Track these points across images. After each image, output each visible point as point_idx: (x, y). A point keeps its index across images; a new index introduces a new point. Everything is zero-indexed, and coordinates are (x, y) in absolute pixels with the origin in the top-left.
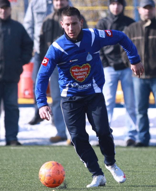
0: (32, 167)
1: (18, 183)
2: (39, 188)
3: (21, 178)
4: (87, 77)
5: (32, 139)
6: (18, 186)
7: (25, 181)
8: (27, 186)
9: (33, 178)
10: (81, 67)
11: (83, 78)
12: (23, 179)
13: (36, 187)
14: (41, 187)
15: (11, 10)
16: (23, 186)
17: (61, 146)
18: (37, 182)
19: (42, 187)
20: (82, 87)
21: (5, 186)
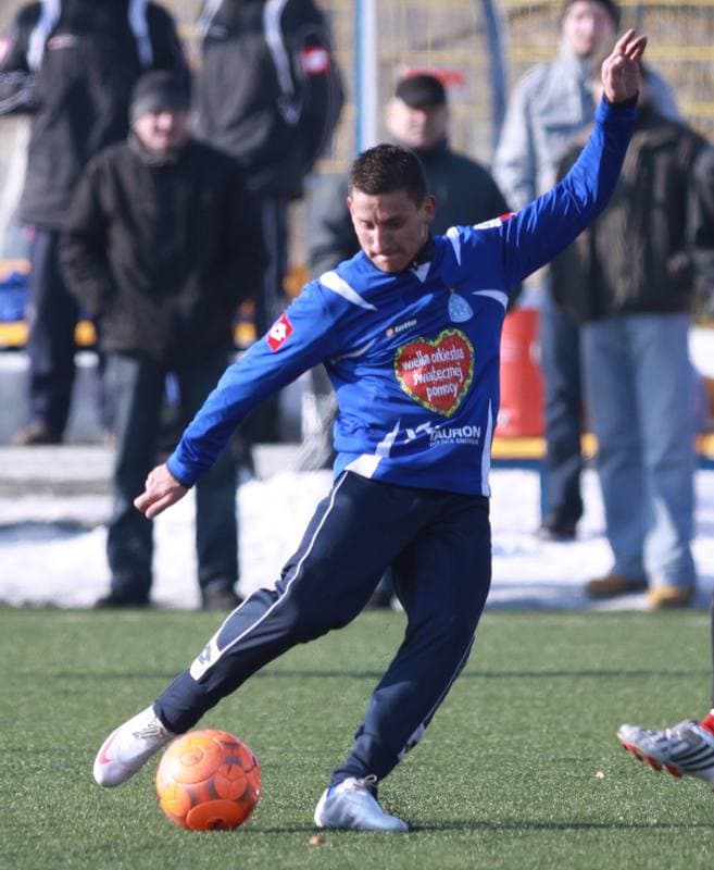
0: (521, 689)
1: (470, 745)
2: (547, 764)
3: (482, 728)
4: (466, 390)
5: (523, 586)
6: (471, 756)
7: (496, 741)
8: (502, 756)
9: (523, 729)
10: (437, 343)
11: (453, 394)
12: (488, 734)
13: (537, 761)
14: (553, 761)
15: (447, 115)
16: (490, 756)
17: (628, 614)
18: (539, 743)
19: (560, 761)
20: (447, 434)
21: (423, 759)
